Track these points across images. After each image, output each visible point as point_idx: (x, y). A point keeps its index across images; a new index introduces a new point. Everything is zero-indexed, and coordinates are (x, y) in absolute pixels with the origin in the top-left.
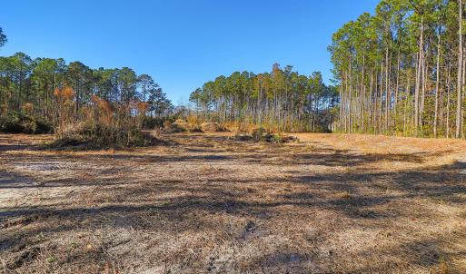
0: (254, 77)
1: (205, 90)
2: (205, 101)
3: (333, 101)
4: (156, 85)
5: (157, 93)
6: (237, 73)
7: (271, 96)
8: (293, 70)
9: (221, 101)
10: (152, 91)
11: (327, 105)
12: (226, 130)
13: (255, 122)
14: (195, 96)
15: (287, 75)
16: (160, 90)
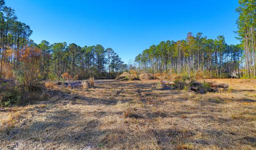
0: (174, 44)
1: (143, 55)
2: (144, 61)
3: (234, 55)
4: (115, 54)
5: (116, 58)
6: (163, 42)
7: (187, 54)
8: (203, 36)
9: (154, 60)
10: (113, 57)
11: (229, 58)
12: (156, 78)
13: (176, 73)
14: (138, 59)
15: (198, 40)
16: (117, 56)
